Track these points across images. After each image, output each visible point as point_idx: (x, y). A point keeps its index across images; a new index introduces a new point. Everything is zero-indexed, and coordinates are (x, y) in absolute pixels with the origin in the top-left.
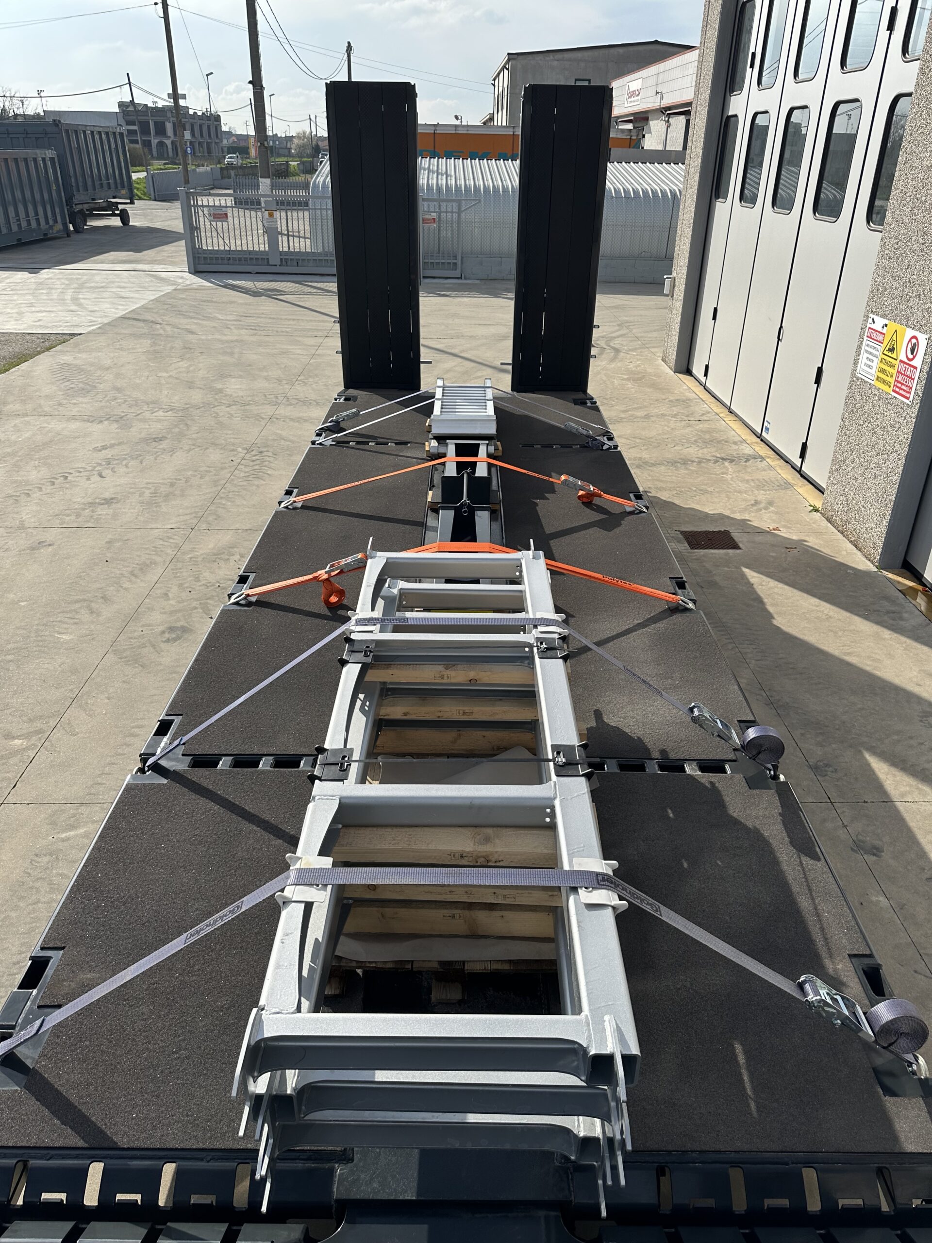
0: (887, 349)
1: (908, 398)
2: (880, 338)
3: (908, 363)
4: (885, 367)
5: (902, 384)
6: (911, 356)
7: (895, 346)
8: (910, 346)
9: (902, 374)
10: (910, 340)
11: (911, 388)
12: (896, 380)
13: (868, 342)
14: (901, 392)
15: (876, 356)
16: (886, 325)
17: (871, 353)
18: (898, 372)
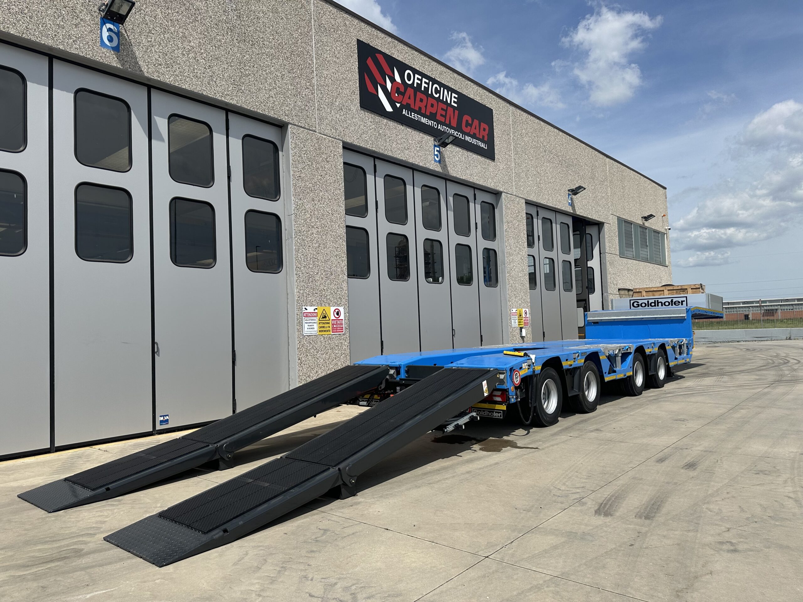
0: (321, 317)
1: (343, 332)
2: (315, 315)
3: (337, 319)
4: (324, 325)
5: (337, 328)
6: (338, 316)
7: (326, 315)
8: (335, 313)
9: (335, 324)
10: (335, 311)
11: (343, 328)
12: (332, 328)
13: (305, 319)
14: (337, 331)
15: (314, 323)
16: (316, 309)
17: (310, 323)
18: (332, 324)
